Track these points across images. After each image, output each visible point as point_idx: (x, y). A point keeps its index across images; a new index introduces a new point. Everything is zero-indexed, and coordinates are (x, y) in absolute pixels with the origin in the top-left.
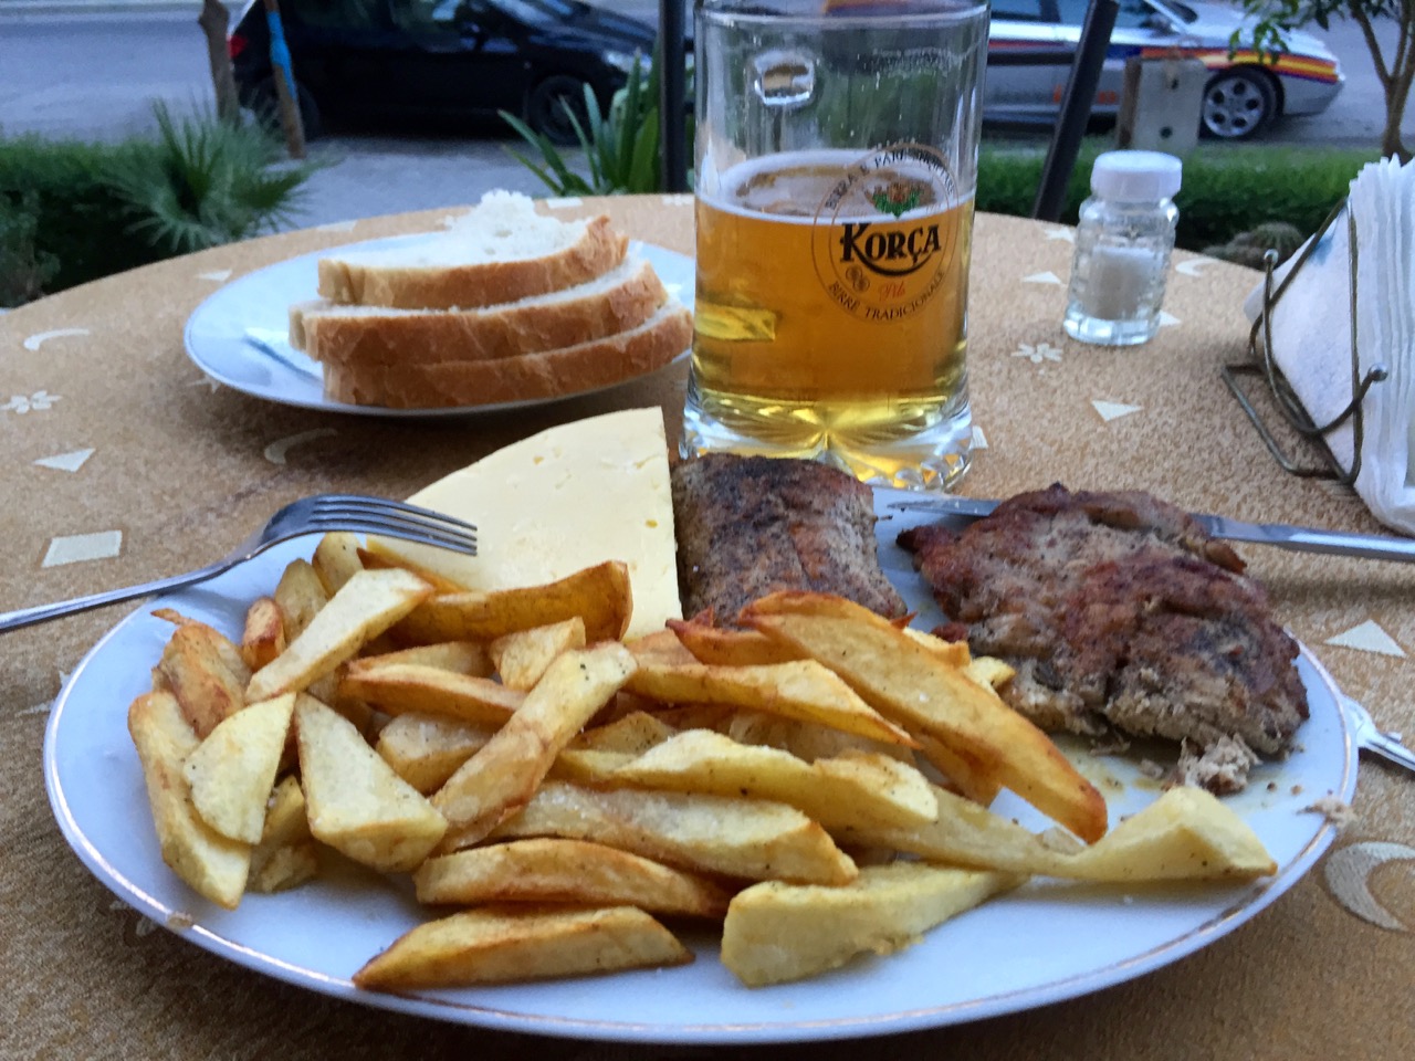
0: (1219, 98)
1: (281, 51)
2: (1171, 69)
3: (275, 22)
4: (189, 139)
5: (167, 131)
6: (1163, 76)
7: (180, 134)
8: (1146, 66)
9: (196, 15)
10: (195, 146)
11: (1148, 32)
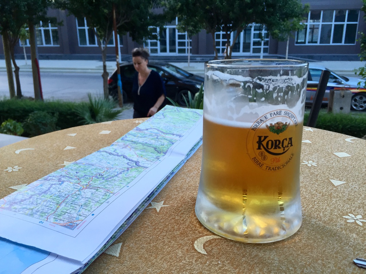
0: (355, 100)
1: (120, 83)
2: (342, 93)
3: (119, 76)
4: (95, 101)
5: (91, 100)
6: (340, 94)
7: (93, 101)
8: (335, 92)
9: (101, 74)
10: (96, 103)
11: (336, 83)
